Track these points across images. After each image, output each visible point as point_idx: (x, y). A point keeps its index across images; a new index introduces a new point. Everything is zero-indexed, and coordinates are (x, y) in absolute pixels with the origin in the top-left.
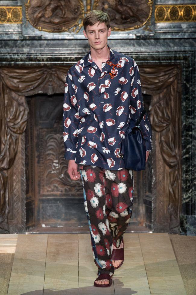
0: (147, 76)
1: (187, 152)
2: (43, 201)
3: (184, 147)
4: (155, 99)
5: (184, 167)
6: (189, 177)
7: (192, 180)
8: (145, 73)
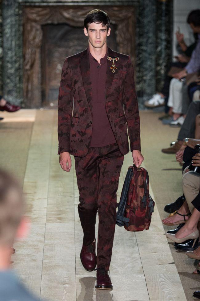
0: (115, 13)
1: (139, 59)
2: (51, 90)
3: (137, 56)
4: (120, 27)
5: (137, 69)
6: (140, 75)
7: (143, 76)
8: (114, 10)
